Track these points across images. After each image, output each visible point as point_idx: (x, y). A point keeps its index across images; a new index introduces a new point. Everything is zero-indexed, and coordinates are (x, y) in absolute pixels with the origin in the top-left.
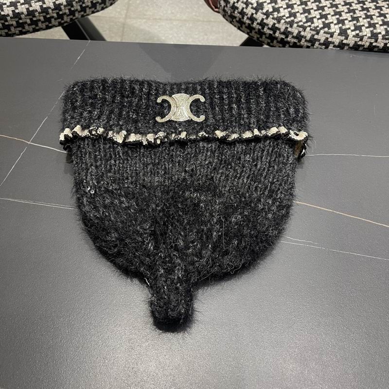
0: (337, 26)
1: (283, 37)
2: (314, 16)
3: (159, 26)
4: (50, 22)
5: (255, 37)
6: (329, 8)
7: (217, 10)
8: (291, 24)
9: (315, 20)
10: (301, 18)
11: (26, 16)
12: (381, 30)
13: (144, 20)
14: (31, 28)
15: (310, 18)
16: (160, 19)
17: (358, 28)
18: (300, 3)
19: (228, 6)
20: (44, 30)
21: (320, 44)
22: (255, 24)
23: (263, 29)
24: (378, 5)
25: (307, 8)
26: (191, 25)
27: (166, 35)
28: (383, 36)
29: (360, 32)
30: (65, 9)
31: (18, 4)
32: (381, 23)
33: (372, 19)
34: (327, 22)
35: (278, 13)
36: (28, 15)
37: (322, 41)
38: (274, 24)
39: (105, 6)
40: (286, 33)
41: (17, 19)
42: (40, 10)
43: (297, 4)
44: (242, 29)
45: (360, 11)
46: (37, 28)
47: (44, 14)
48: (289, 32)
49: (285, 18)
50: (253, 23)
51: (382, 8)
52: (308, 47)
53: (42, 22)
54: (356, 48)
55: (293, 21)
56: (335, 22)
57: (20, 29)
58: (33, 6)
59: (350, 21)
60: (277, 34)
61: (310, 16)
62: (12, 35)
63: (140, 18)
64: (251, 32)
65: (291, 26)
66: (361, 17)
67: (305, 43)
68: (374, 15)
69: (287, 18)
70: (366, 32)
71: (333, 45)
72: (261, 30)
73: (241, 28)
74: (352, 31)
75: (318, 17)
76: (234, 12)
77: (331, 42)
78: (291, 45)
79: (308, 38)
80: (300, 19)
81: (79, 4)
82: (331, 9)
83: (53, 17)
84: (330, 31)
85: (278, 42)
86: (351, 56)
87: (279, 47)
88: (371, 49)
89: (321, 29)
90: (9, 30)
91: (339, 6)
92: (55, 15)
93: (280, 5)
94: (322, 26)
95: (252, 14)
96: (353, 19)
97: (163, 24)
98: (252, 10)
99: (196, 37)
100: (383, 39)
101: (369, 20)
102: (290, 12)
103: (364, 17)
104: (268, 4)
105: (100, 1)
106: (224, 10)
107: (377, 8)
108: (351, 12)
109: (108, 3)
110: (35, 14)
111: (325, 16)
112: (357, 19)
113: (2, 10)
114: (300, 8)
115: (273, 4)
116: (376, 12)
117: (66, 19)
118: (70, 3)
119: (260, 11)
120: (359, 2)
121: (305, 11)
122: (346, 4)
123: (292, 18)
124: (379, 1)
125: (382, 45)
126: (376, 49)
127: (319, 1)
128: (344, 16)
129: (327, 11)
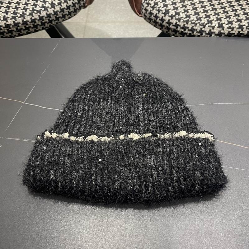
0: (216, 22)
1: (183, 30)
2: (201, 16)
3: (107, 26)
4: (37, 28)
5: (165, 31)
6: (211, 11)
7: (140, 15)
8: (187, 22)
9: (202, 19)
10: (194, 18)
11: (22, 24)
12: (245, 23)
13: (98, 23)
14: (25, 32)
15: (199, 18)
16: (108, 22)
19: (147, 12)
20: (33, 32)
23: (170, 26)
24: (242, 7)
25: (197, 12)
26: (127, 25)
28: (247, 27)
29: (232, 25)
30: (46, 19)
31: (17, 17)
32: (245, 19)
33: (239, 16)
34: (210, 20)
35: (179, 16)
36: (23, 24)
37: (207, 32)
38: (177, 22)
39: (71, 16)
40: (184, 28)
41: (16, 27)
43: (191, 9)
45: (231, 12)
46: (29, 32)
47: (33, 23)
48: (186, 27)
49: (183, 18)
50: (163, 23)
51: (246, 9)
52: (199, 36)
53: (32, 28)
54: (229, 35)
55: (188, 20)
56: (215, 19)
57: (19, 33)
58: (26, 18)
59: (225, 19)
60: (179, 29)
61: (199, 17)
62: (14, 36)
63: (95, 22)
64: (162, 28)
65: (187, 23)
66: (232, 15)
67: (197, 34)
68: (240, 14)
69: (185, 18)
71: (214, 34)
72: (169, 27)
73: (156, 26)
74: (226, 25)
75: (204, 17)
76: (151, 16)
77: (213, 32)
78: (188, 35)
79: (198, 30)
80: (192, 19)
81: (54, 16)
83: (38, 25)
84: (212, 25)
85: (179, 33)
86: (227, 41)
87: (181, 37)
88: (239, 35)
89: (206, 24)
90: (12, 33)
91: (217, 9)
92: (40, 23)
93: (180, 11)
94: (207, 22)
95: (163, 17)
96: (227, 17)
97: (110, 25)
98: (162, 14)
99: (131, 32)
100: (246, 29)
101: (237, 17)
102: (186, 15)
103: (234, 15)
104: (172, 10)
105: (67, 13)
106: (145, 15)
107: (242, 9)
108: (225, 13)
109: (72, 14)
110: (27, 23)
111: (209, 16)
112: (229, 17)
113: (7, 22)
114: (193, 11)
115: (175, 10)
116: (242, 12)
117: (47, 25)
118: (49, 16)
119: (167, 15)
120: (230, 6)
121: (196, 14)
122: (222, 8)
123: (188, 18)
124: (243, 5)
125: (246, 32)
126: (242, 35)
127: (205, 7)
128: (221, 15)
129: (210, 13)
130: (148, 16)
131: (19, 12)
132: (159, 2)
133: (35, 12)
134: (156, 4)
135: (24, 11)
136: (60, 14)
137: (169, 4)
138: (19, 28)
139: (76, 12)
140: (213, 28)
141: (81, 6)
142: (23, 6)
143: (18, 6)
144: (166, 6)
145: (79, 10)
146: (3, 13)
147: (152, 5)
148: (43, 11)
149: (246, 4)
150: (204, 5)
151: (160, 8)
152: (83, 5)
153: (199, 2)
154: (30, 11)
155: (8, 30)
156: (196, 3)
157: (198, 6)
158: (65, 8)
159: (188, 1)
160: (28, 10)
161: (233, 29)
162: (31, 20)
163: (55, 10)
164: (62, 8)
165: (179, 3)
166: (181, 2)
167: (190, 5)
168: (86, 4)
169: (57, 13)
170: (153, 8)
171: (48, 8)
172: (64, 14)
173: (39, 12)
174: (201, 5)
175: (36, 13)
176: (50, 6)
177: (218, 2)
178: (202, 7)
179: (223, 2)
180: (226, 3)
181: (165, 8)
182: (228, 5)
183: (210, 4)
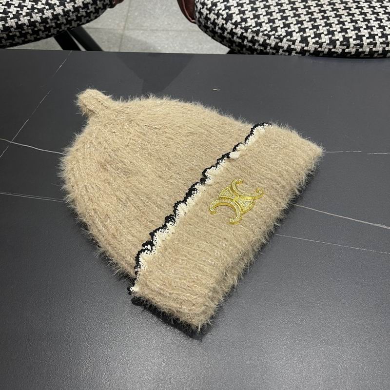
0: (298, 34)
1: (251, 45)
2: (278, 25)
3: (155, 37)
4: (38, 35)
6: (292, 17)
7: (193, 21)
8: (257, 32)
9: (279, 29)
10: (266, 27)
11: (15, 29)
13: (142, 31)
14: (20, 41)
17: (318, 35)
18: (265, 14)
19: (202, 17)
20: (33, 41)
21: (284, 51)
22: (226, 33)
23: (233, 37)
24: (338, 13)
25: (272, 18)
27: (162, 45)
28: (341, 42)
29: (320, 39)
30: (51, 22)
31: (8, 19)
32: (339, 30)
33: (331, 26)
34: (289, 30)
35: (246, 23)
37: (285, 48)
38: (242, 33)
39: (90, 19)
40: (253, 41)
41: (7, 33)
42: (28, 24)
43: (263, 14)
44: (216, 38)
45: (321, 19)
46: (26, 40)
47: (32, 27)
48: (256, 40)
49: (251, 27)
50: (224, 33)
52: (273, 54)
53: (31, 35)
54: (316, 54)
55: (259, 30)
56: (297, 30)
57: (11, 41)
58: (22, 20)
59: (310, 29)
60: (245, 43)
61: (274, 26)
62: (4, 47)
63: (138, 30)
64: (223, 41)
65: (257, 35)
66: (321, 25)
67: (271, 50)
68: (333, 23)
69: (254, 27)
72: (232, 39)
73: (214, 37)
74: (312, 38)
75: (282, 26)
76: (207, 23)
77: (293, 49)
78: (258, 52)
79: (273, 45)
80: (265, 28)
81: (64, 18)
82: (293, 19)
83: (40, 30)
84: (292, 39)
85: (247, 49)
86: (312, 62)
87: (248, 54)
88: (330, 54)
89: (284, 37)
91: (301, 15)
92: (42, 28)
93: (248, 16)
95: (223, 24)
96: (314, 27)
97: (160, 34)
98: (223, 20)
100: (340, 45)
101: (328, 27)
102: (256, 22)
103: (324, 25)
104: (237, 15)
105: (84, 14)
106: (199, 21)
107: (337, 16)
108: (312, 21)
109: (92, 16)
110: (23, 28)
111: (288, 26)
112: (317, 27)
114: (266, 18)
115: (242, 15)
116: (335, 20)
117: (52, 30)
118: (56, 17)
119: (230, 21)
120: (321, 11)
121: (270, 21)
122: (308, 13)
123: (258, 28)
124: (339, 10)
125: (340, 50)
126: (335, 55)
127: (284, 11)
128: (306, 25)
129: (290, 20)
130: (203, 22)
131: (11, 10)
132: (219, 1)
133: (36, 11)
134: (214, 4)
135: (19, 9)
136: (73, 15)
137: (233, 5)
138: (11, 34)
139: (97, 13)
140: (294, 42)
141: (105, 3)
143: (10, 2)
144: (228, 8)
145: (102, 9)
147: (209, 6)
148: (47, 10)
149: (343, 8)
150: (282, 8)
151: (220, 12)
152: (109, 3)
153: (276, 5)
154: (28, 9)
156: (272, 5)
157: (274, 10)
158: (80, 6)
159: (260, 2)
160: (25, 8)
161: (321, 45)
163: (66, 10)
164: (76, 6)
165: (247, 4)
166: (251, 2)
167: (262, 8)
169: (69, 14)
170: (210, 10)
171: (55, 6)
172: (79, 15)
173: (41, 11)
174: (279, 9)
175: (36, 13)
176: (58, 4)
177: (304, 5)
178: (280, 11)
179: (310, 5)
180: (315, 7)
181: (227, 11)
182: (317, 9)
183: (291, 7)
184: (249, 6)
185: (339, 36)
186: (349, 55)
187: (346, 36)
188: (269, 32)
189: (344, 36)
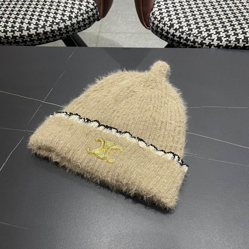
0: (215, 36)
1: (185, 42)
2: (202, 30)
3: (119, 37)
4: (56, 38)
5: (170, 42)
6: (211, 25)
7: (148, 28)
8: (190, 35)
9: (203, 32)
10: (195, 31)
11: (43, 34)
13: (110, 34)
14: (45, 41)
16: (119, 33)
18: (194, 23)
19: (154, 26)
20: (52, 41)
21: (206, 46)
22: (169, 35)
23: (174, 38)
24: (240, 23)
25: (198, 26)
26: (137, 36)
27: (123, 42)
28: (243, 40)
29: (229, 38)
30: (64, 30)
31: (39, 28)
32: (241, 33)
33: (236, 31)
34: (210, 33)
35: (182, 29)
37: (207, 44)
38: (180, 35)
39: (85, 28)
40: (187, 40)
41: (38, 36)
44: (163, 38)
45: (229, 26)
46: (49, 41)
47: (52, 33)
48: (189, 39)
49: (186, 32)
50: (168, 35)
51: (243, 24)
52: (199, 47)
53: (51, 38)
54: (227, 47)
56: (215, 33)
57: (39, 41)
58: (47, 29)
59: (223, 32)
60: (182, 41)
61: (200, 30)
62: (35, 45)
63: (108, 33)
64: (167, 40)
65: (190, 36)
66: (230, 30)
67: (198, 45)
68: (237, 28)
69: (187, 32)
70: (233, 38)
71: (213, 46)
72: (173, 39)
74: (224, 38)
75: (205, 30)
76: (158, 29)
77: (212, 44)
78: (190, 46)
79: (200, 42)
81: (71, 27)
82: (212, 26)
83: (57, 35)
84: (212, 38)
85: (182, 45)
86: (224, 52)
87: (184, 48)
88: (236, 47)
89: (207, 37)
90: (34, 42)
91: (217, 24)
92: (58, 34)
93: (183, 25)
94: (207, 35)
95: (168, 30)
96: (225, 31)
97: (121, 35)
98: (167, 28)
99: (141, 42)
100: (242, 42)
101: (234, 31)
102: (189, 29)
103: (232, 30)
104: (177, 24)
105: (83, 25)
106: (152, 28)
107: (239, 24)
108: (224, 27)
109: (87, 26)
110: (47, 34)
111: (209, 30)
112: (227, 31)
113: (30, 32)
114: (195, 26)
115: (179, 24)
116: (239, 27)
117: (64, 35)
118: (66, 27)
119: (172, 28)
120: (229, 21)
121: (197, 28)
122: (221, 23)
123: (190, 32)
124: (241, 20)
125: (242, 45)
126: (239, 48)
127: (206, 22)
128: (220, 30)
129: (210, 27)
130: (155, 29)
131: (40, 23)
132: (165, 16)
133: (55, 23)
134: (162, 18)
135: (45, 22)
136: (76, 26)
137: (174, 19)
138: (40, 37)
139: (90, 24)
140: (213, 40)
141: (95, 19)
142: (44, 18)
143: (40, 18)
144: (171, 20)
145: (93, 22)
146: (26, 24)
147: (159, 19)
148: (62, 23)
149: (243, 19)
150: (205, 20)
151: (166, 22)
152: (97, 18)
153: (201, 18)
154: (50, 22)
155: (30, 39)
156: (198, 18)
157: (199, 21)
158: (80, 21)
160: (48, 22)
161: (230, 42)
162: (51, 31)
163: (72, 23)
164: (78, 20)
165: (183, 18)
166: (185, 17)
167: (192, 20)
168: (100, 17)
169: (74, 25)
170: (160, 21)
171: (66, 21)
172: (80, 26)
173: (58, 23)
174: (203, 20)
175: (55, 25)
176: (68, 19)
177: (218, 18)
178: (203, 22)
179: (222, 17)
180: (225, 19)
181: (170, 22)
182: (226, 20)
183: (210, 19)
184: (184, 19)
185: (241, 37)
186: (248, 48)
187: (246, 36)
188: (197, 34)
189: (244, 36)
